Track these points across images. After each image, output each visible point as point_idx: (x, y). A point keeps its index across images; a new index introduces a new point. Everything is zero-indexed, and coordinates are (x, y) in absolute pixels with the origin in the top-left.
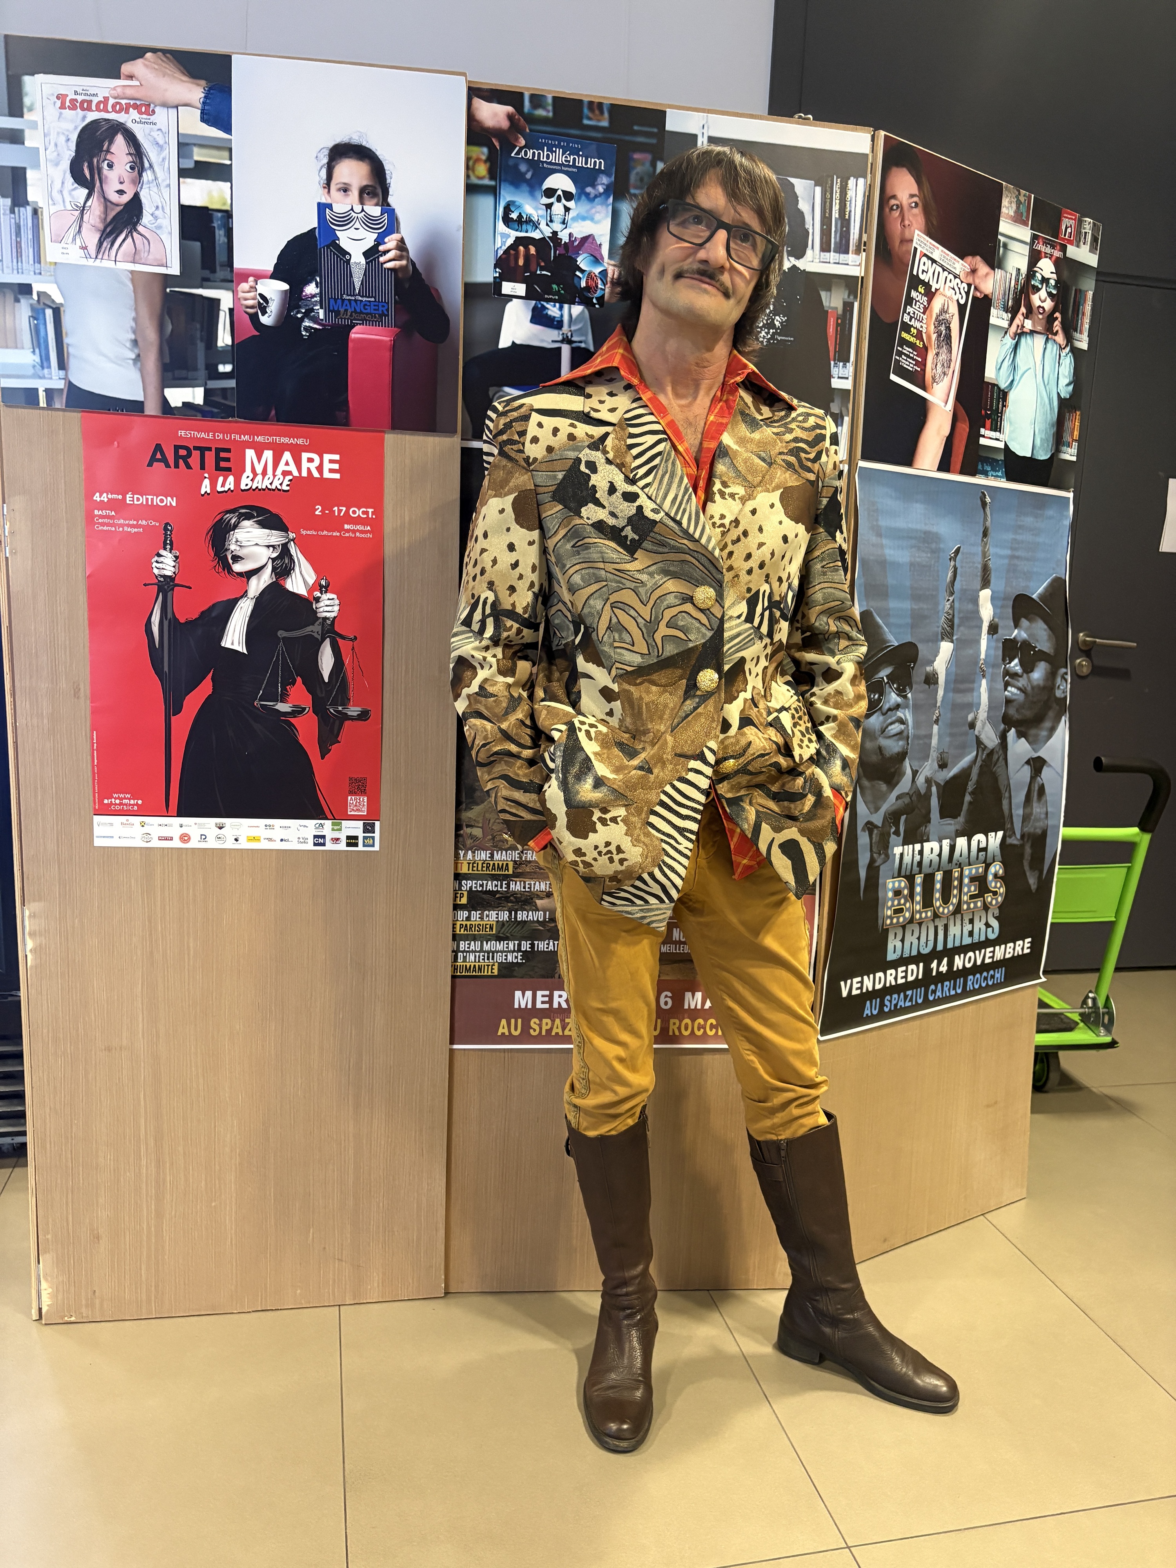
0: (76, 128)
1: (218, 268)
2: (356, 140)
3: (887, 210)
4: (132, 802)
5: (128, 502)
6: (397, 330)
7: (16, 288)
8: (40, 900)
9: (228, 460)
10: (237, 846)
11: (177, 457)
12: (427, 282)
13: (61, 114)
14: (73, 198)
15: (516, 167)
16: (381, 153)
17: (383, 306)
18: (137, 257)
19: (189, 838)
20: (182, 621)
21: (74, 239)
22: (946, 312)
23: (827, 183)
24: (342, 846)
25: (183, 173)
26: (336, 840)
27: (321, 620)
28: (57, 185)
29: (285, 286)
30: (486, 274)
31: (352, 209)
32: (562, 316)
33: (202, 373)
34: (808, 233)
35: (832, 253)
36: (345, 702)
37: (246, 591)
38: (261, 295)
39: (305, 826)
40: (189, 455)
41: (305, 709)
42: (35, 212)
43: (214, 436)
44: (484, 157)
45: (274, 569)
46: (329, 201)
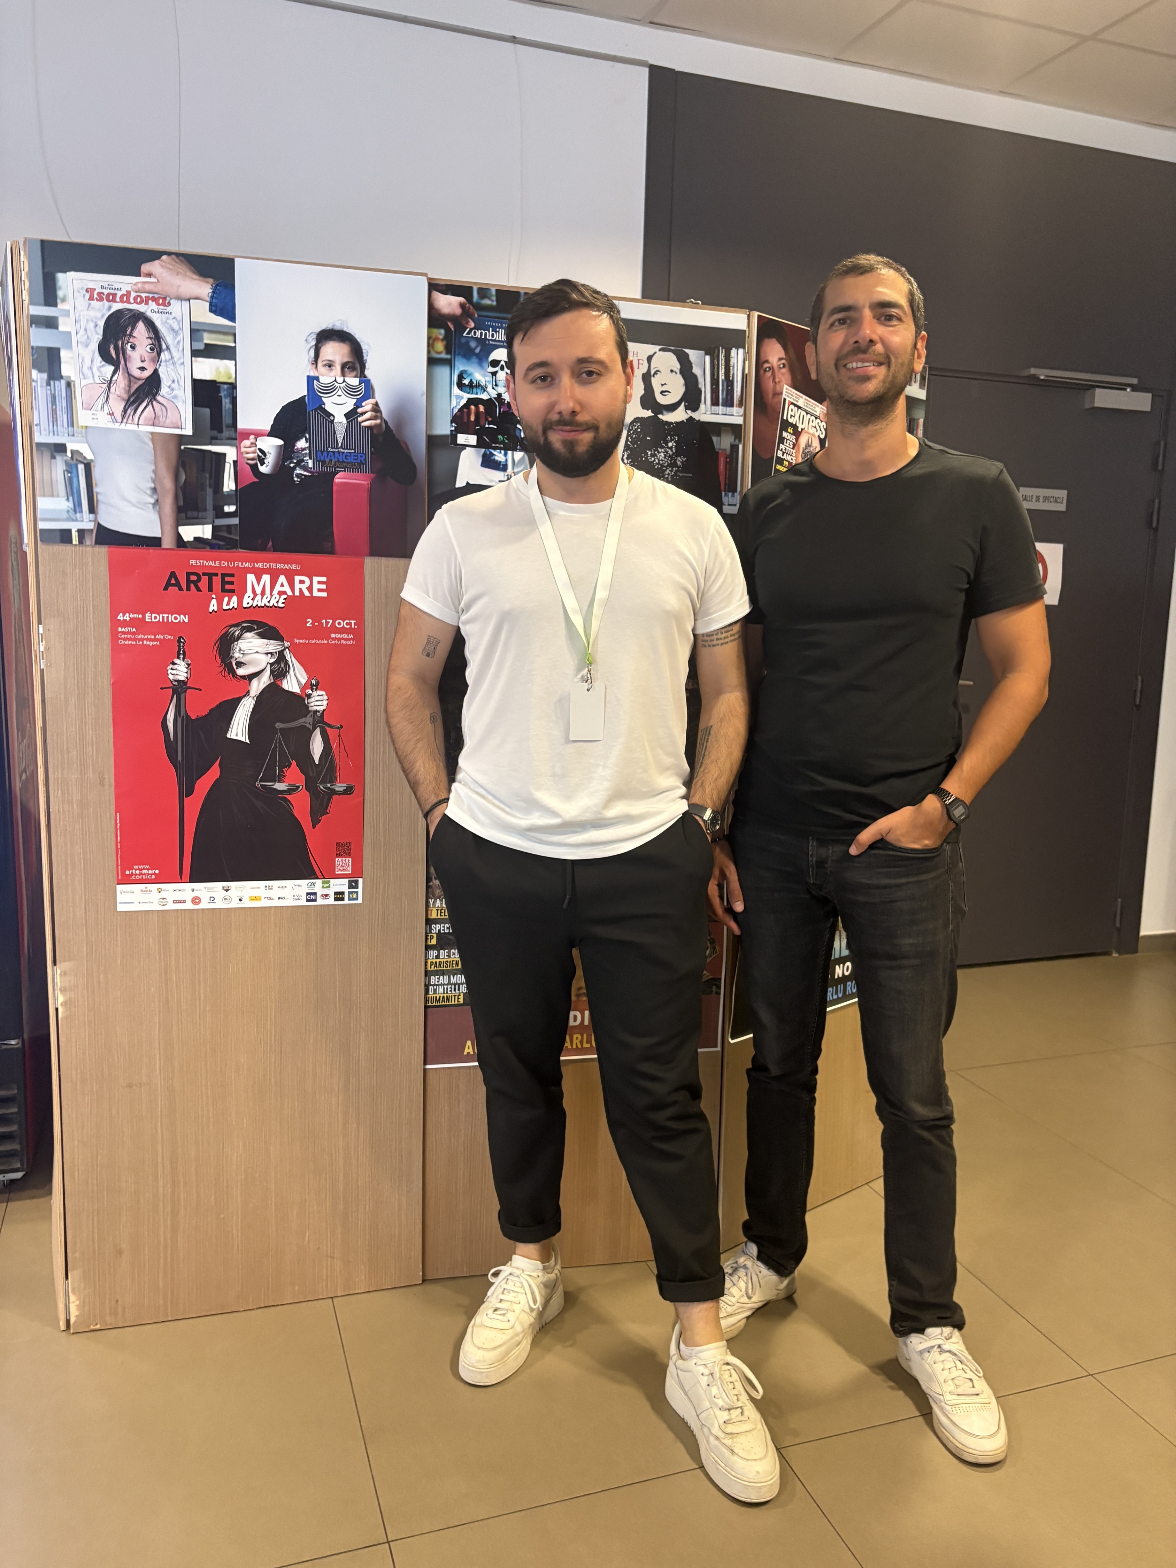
0: (103, 316)
1: (224, 429)
2: (338, 326)
3: (762, 372)
4: (150, 872)
5: (147, 620)
6: (373, 475)
7: (53, 448)
8: (70, 960)
9: (232, 583)
10: (241, 905)
11: (189, 582)
12: (397, 437)
13: (89, 305)
14: (101, 372)
15: (467, 343)
16: (358, 336)
17: (361, 457)
18: (156, 421)
19: (200, 901)
20: (193, 718)
21: (103, 407)
22: (810, 446)
23: (714, 353)
24: (331, 901)
25: (195, 353)
26: (326, 896)
27: (312, 713)
28: (87, 363)
29: (280, 442)
30: (444, 427)
31: (335, 380)
32: (506, 460)
33: (210, 513)
34: (701, 391)
35: (720, 407)
36: (333, 780)
37: (249, 691)
38: (260, 450)
39: (299, 886)
40: (199, 579)
41: (299, 787)
42: (69, 385)
43: (220, 564)
44: (441, 337)
45: (272, 672)
46: (316, 374)
